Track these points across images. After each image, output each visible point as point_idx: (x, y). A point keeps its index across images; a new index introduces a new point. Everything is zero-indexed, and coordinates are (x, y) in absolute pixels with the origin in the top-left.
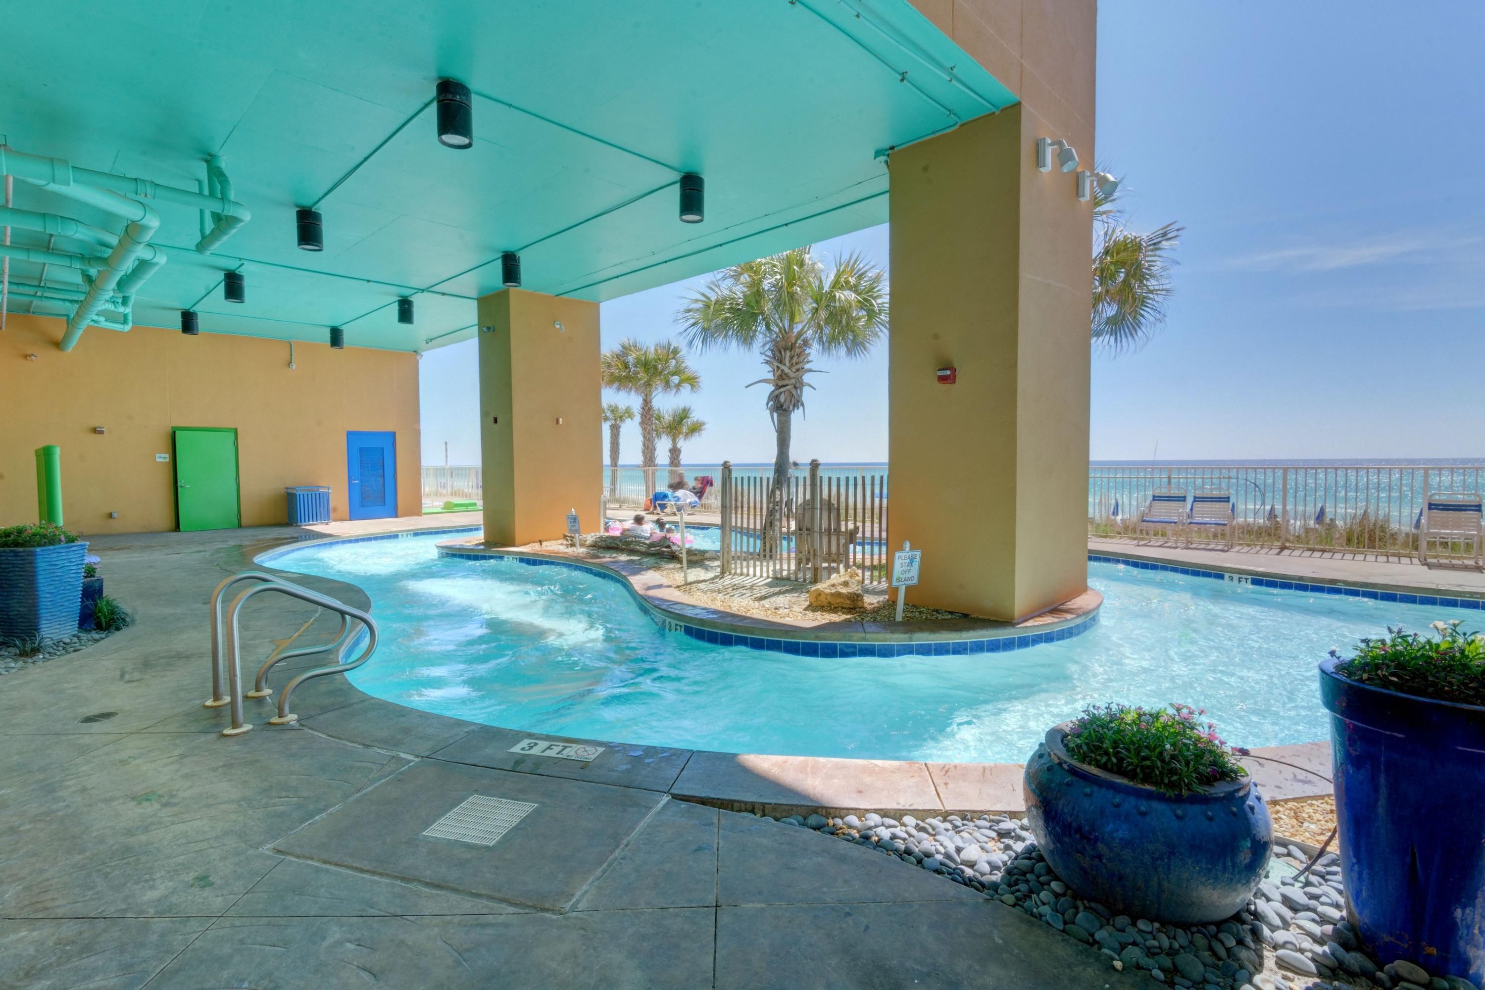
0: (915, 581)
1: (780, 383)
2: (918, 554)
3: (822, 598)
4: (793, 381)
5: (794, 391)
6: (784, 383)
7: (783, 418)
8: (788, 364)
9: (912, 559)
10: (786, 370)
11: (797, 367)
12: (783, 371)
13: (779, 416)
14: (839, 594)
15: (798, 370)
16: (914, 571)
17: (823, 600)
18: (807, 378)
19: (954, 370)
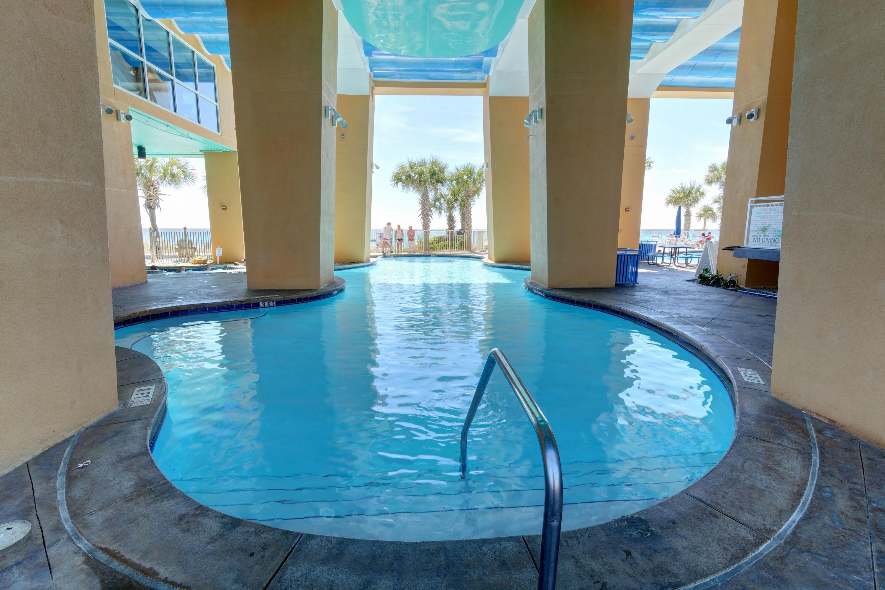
0: (221, 255)
1: (149, 198)
2: (221, 249)
3: (196, 261)
4: (155, 198)
5: (155, 201)
6: (151, 198)
7: (152, 211)
8: (152, 190)
9: (220, 250)
10: (152, 194)
11: (156, 192)
12: (150, 194)
13: (150, 210)
14: (201, 260)
15: (156, 194)
16: (221, 253)
17: (196, 262)
18: (160, 196)
19: (226, 207)
